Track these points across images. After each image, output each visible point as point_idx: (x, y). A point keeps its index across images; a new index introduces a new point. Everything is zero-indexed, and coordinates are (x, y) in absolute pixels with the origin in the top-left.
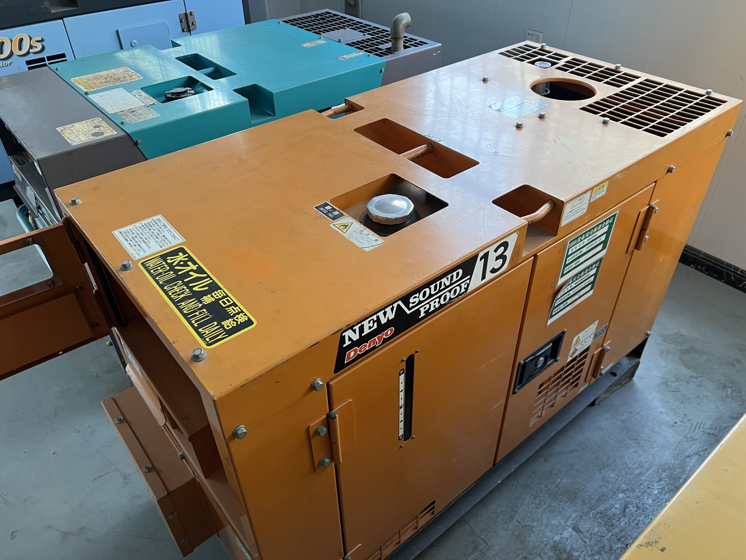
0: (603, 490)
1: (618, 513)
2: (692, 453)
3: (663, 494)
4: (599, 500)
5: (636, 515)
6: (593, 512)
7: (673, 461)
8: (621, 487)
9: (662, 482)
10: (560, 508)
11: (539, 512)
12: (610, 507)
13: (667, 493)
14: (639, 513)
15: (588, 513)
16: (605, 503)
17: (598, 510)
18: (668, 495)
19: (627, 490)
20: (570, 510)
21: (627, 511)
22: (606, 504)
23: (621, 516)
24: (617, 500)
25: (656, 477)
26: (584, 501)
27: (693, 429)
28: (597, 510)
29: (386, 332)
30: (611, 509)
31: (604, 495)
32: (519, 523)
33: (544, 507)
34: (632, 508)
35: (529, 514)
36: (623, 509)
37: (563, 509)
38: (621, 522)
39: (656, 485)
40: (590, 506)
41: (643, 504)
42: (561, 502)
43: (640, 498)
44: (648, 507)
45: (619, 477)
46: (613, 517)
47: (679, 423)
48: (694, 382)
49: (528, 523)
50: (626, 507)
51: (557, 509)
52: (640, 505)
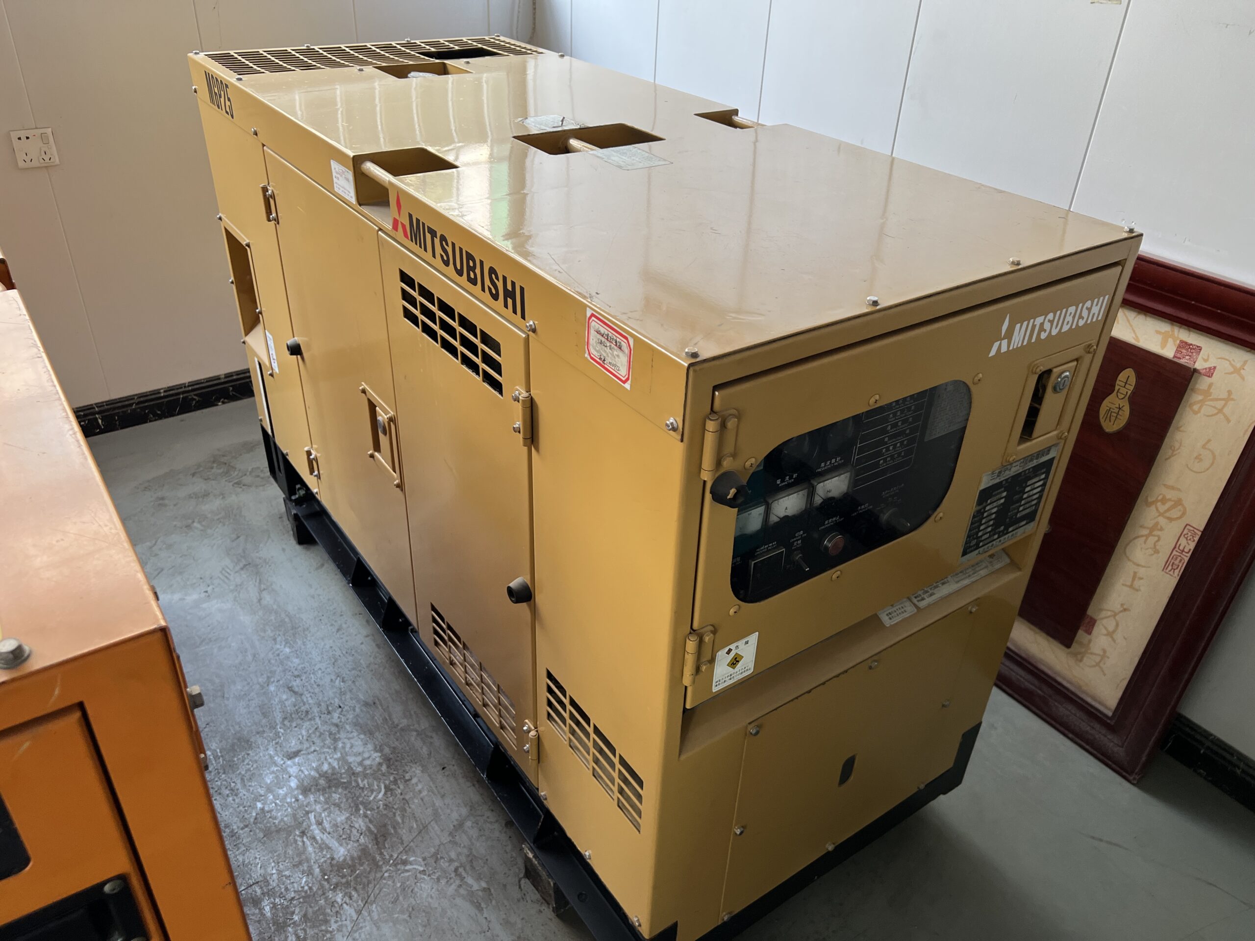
7: (257, 617)
12: (281, 705)
14: (306, 678)
15: (277, 735)
16: (274, 709)
17: (279, 719)
19: (268, 678)
20: (261, 754)
21: (296, 689)
23: (300, 699)
24: (277, 695)
25: (269, 642)
26: (258, 733)
27: (226, 580)
28: (278, 722)
30: (285, 706)
34: (296, 684)
36: (292, 692)
37: (256, 761)
38: (308, 701)
39: (278, 646)
40: (268, 727)
41: (296, 670)
42: (243, 761)
43: (287, 669)
44: (303, 666)
45: (246, 680)
46: (297, 707)
47: (209, 589)
48: (160, 549)
52: (296, 673)
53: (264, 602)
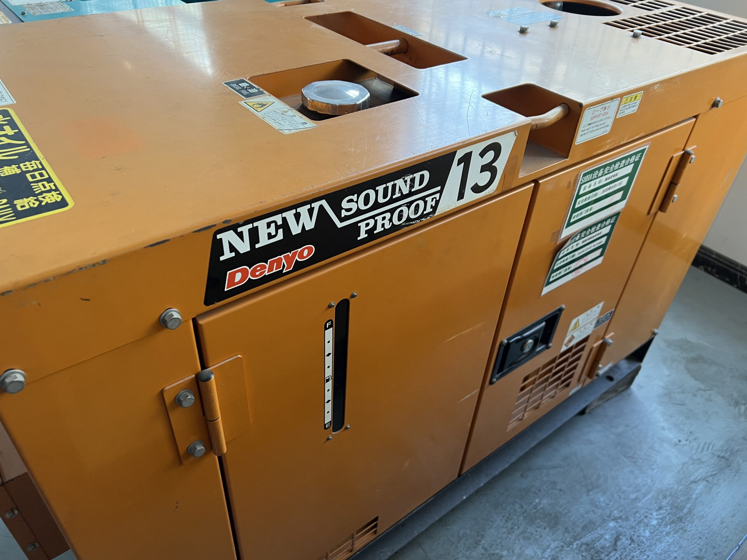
0: (590, 516)
1: (608, 545)
2: (699, 478)
3: (662, 526)
4: (585, 527)
5: (630, 550)
6: (577, 542)
7: (676, 487)
8: (612, 514)
9: (662, 511)
10: (536, 535)
11: (510, 538)
12: (598, 537)
13: (667, 525)
14: (633, 548)
15: (571, 543)
16: (592, 532)
17: (584, 540)
18: (669, 527)
19: (620, 518)
20: (548, 538)
21: (619, 543)
22: (594, 534)
23: (611, 549)
24: (607, 530)
25: (655, 505)
26: (566, 528)
27: (700, 450)
28: (582, 540)
29: (299, 250)
30: (599, 540)
31: (591, 522)
32: (486, 550)
33: (517, 532)
34: (624, 541)
35: (499, 540)
36: (614, 541)
37: (541, 537)
38: (611, 557)
39: (655, 514)
40: (575, 534)
41: (638, 536)
42: (538, 527)
43: (635, 529)
44: (645, 540)
45: (610, 501)
46: (601, 550)
47: (684, 442)
48: (702, 396)
49: (497, 552)
50: (617, 539)
51: (534, 536)
52: (634, 538)
53: (694, 486)
